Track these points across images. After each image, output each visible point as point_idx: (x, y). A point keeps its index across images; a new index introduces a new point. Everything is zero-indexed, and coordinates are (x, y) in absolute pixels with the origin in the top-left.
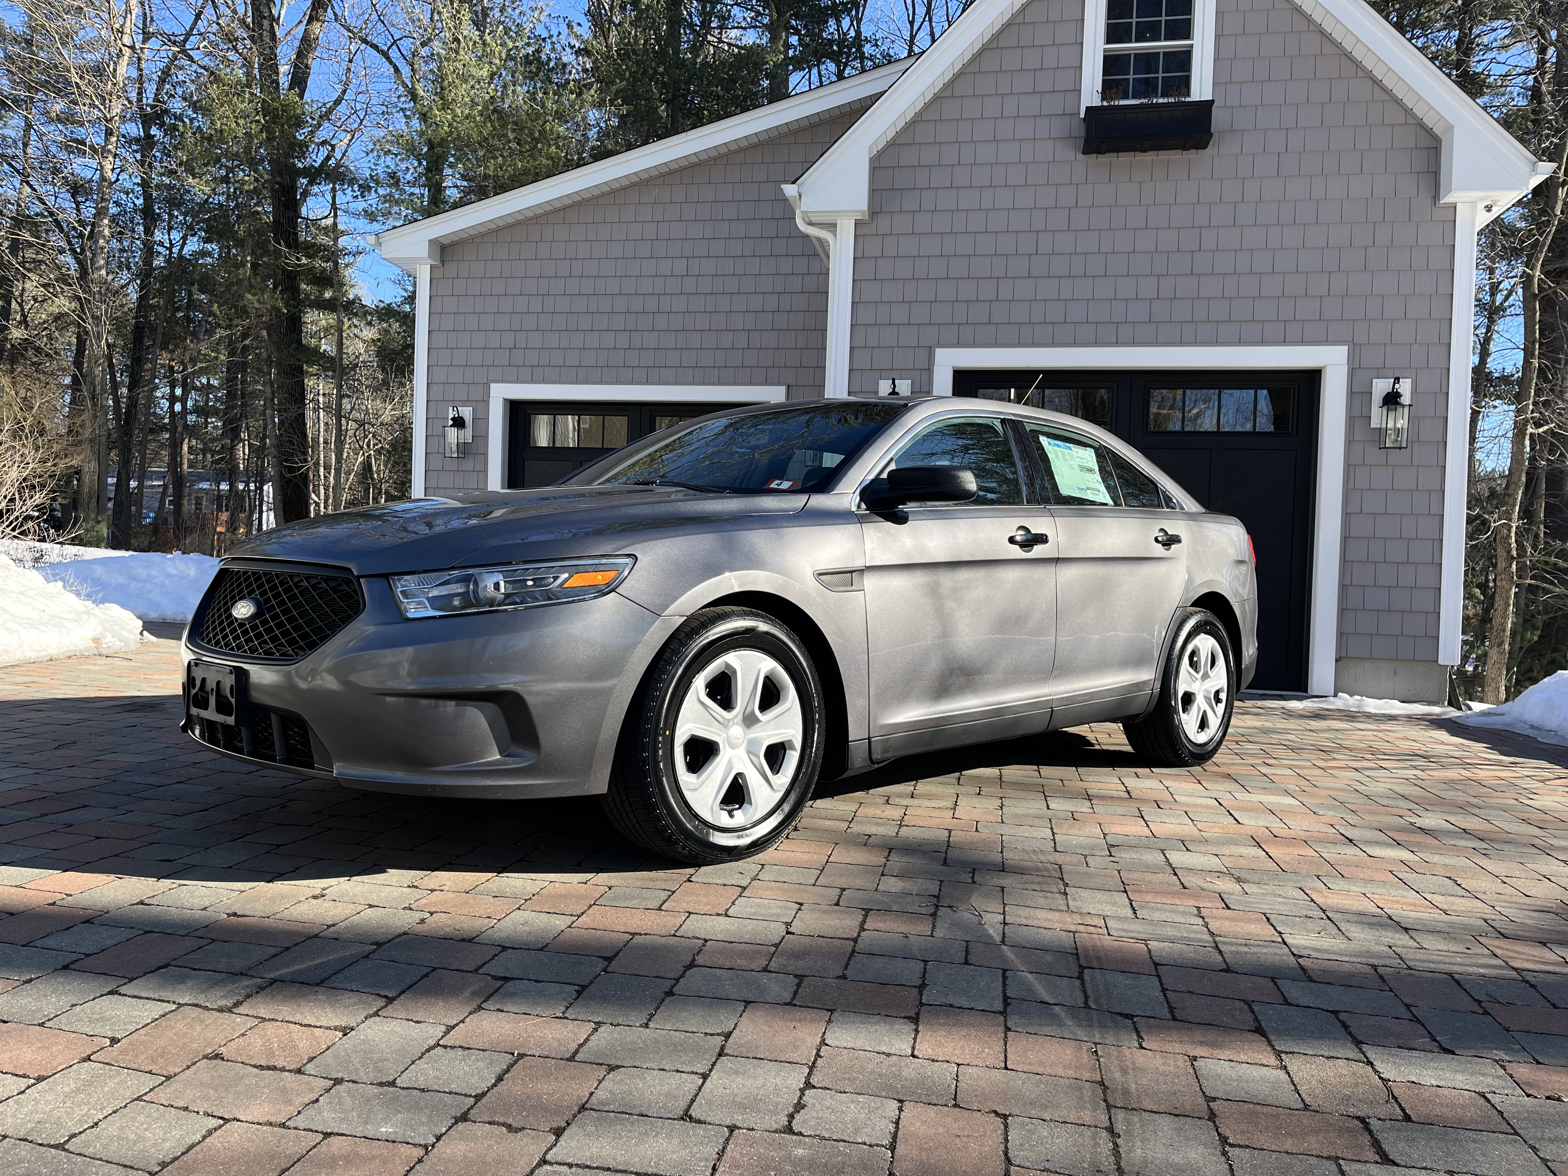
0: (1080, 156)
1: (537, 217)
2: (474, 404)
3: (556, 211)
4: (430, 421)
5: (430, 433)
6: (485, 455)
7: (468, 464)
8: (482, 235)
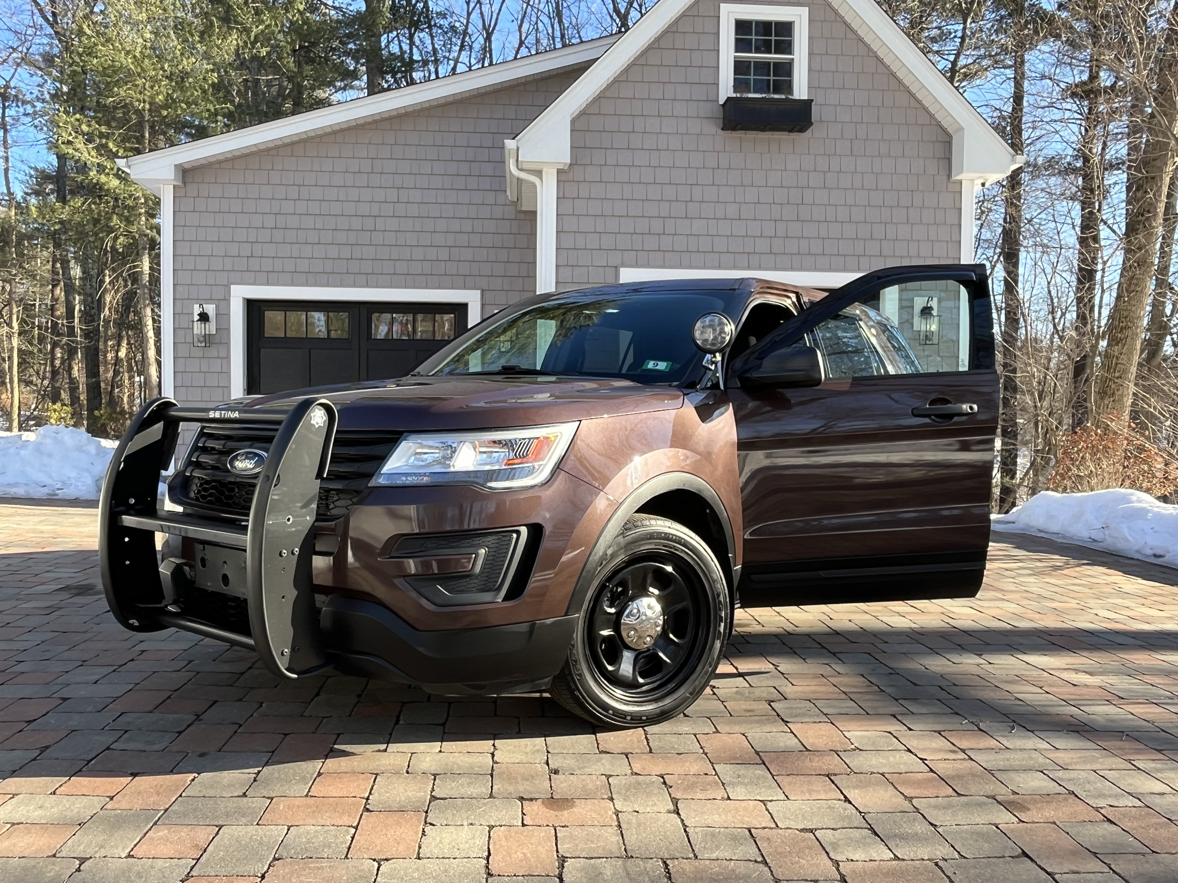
0: (720, 132)
1: (268, 150)
2: (217, 302)
3: (285, 145)
4: (177, 316)
5: (177, 326)
6: (228, 344)
7: (213, 352)
8: (220, 162)
